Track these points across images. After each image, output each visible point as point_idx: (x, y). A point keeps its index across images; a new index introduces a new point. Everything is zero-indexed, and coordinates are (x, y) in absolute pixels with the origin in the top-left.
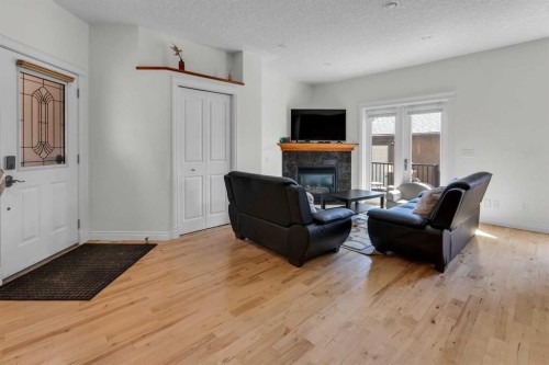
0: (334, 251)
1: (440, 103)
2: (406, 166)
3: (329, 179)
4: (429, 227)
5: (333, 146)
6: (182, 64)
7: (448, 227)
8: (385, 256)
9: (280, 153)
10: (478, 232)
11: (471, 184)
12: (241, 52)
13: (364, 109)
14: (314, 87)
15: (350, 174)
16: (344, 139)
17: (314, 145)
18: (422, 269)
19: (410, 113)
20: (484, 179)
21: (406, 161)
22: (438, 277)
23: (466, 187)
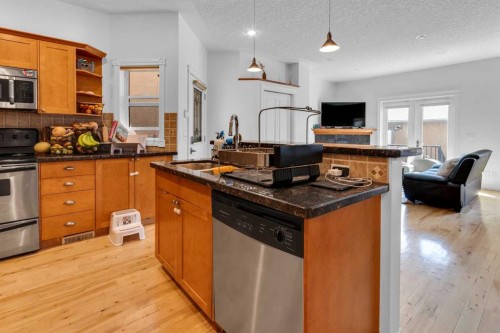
1: (448, 98)
2: (418, 146)
4: (450, 183)
6: (264, 76)
7: (464, 183)
8: (414, 203)
10: (480, 194)
11: (480, 156)
12: (297, 64)
13: (382, 102)
14: (337, 85)
16: (364, 125)
18: (442, 212)
19: (421, 105)
20: (486, 154)
21: (418, 142)
22: (457, 215)
23: (477, 158)
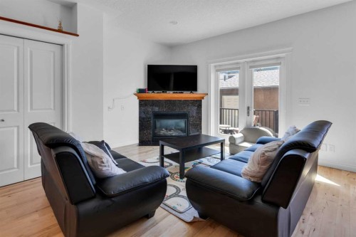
0: (149, 215)
1: (278, 58)
2: (248, 113)
3: (182, 123)
4: (259, 200)
5: (186, 95)
9: (137, 102)
12: (76, 4)
13: (212, 65)
15: (201, 119)
16: (195, 89)
17: (170, 95)
19: (251, 67)
21: (248, 108)
